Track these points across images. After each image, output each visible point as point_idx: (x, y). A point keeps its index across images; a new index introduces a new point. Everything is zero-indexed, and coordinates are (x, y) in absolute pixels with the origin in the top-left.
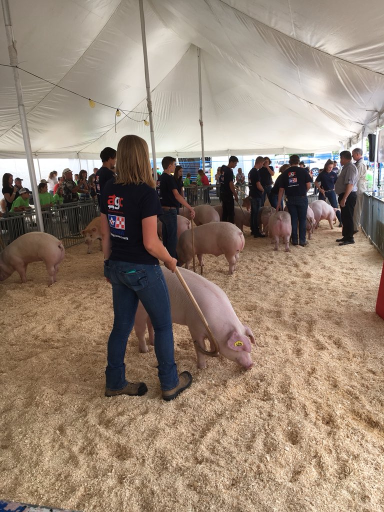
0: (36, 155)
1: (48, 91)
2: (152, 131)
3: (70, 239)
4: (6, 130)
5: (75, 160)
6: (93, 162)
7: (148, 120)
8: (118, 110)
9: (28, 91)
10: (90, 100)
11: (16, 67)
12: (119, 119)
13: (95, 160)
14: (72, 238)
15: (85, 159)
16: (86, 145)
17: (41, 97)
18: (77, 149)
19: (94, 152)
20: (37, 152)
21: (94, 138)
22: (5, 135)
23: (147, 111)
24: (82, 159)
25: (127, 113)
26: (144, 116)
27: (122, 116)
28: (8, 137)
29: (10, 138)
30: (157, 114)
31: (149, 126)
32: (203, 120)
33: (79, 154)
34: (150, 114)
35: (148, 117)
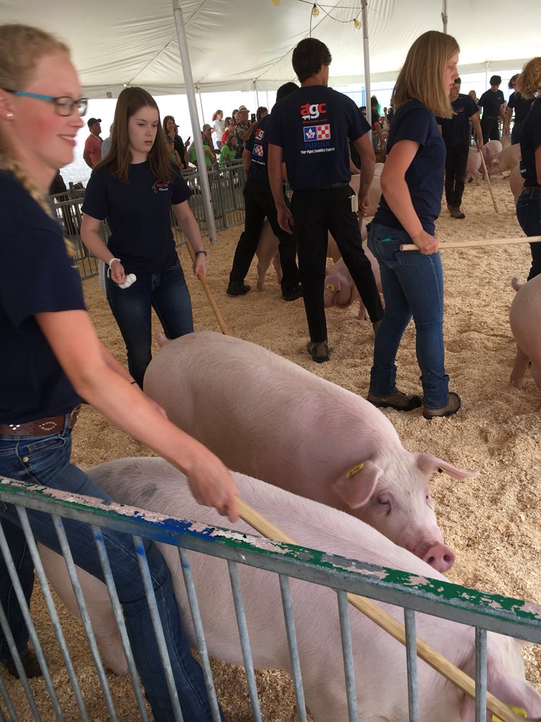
0: (198, 88)
2: (365, 37)
4: (157, 53)
7: (360, 19)
8: (315, 6)
12: (316, 20)
15: (263, 90)
16: (267, 68)
18: (253, 75)
19: (278, 78)
20: (199, 83)
21: (278, 56)
22: (156, 59)
24: (260, 90)
25: (328, 10)
26: (353, 11)
27: (322, 15)
28: (159, 63)
29: (162, 64)
30: (374, 8)
31: (362, 29)
32: (448, 14)
33: (257, 82)
34: (364, 8)
35: (361, 13)
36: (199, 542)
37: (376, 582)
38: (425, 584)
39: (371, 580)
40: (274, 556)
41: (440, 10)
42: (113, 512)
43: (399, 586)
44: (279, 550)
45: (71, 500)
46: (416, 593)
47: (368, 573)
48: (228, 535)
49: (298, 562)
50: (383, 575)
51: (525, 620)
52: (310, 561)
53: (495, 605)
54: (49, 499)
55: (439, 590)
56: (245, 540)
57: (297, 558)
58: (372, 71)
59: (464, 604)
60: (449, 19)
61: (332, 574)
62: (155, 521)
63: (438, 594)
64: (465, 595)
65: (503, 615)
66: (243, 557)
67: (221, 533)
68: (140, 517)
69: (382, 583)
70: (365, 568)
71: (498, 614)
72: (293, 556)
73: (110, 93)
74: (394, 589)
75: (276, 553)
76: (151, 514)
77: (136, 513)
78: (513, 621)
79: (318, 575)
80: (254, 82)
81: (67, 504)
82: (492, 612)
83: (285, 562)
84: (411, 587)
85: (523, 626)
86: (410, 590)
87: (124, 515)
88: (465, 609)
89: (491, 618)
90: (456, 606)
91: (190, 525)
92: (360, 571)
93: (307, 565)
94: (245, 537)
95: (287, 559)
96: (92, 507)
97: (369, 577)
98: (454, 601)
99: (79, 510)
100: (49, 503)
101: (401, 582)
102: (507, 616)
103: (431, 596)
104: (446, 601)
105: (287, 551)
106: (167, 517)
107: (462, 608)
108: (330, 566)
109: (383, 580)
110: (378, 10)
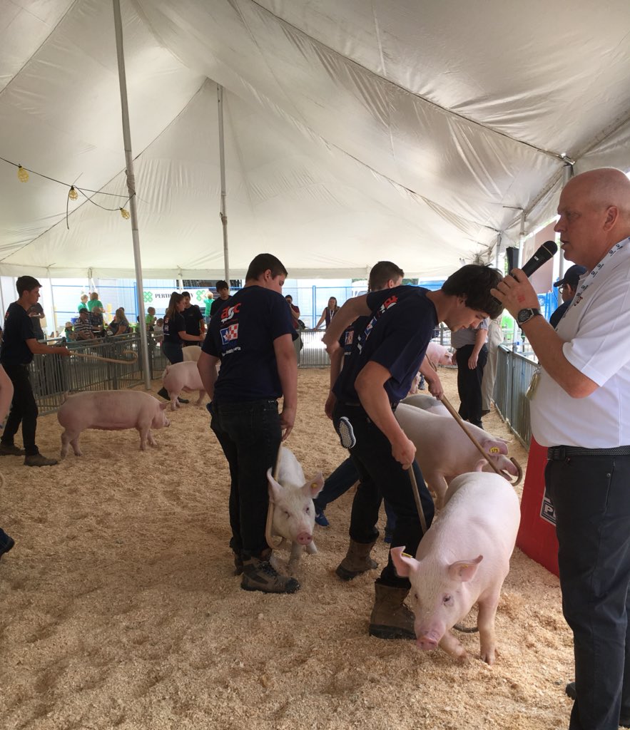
2: (135, 228)
7: (128, 209)
8: (72, 188)
10: (20, 167)
12: (74, 204)
15: (9, 275)
16: (13, 250)
21: (27, 238)
23: (126, 192)
24: (4, 275)
25: (89, 194)
26: (120, 200)
27: (81, 199)
30: (144, 199)
31: (130, 219)
32: (228, 214)
34: (131, 198)
35: (129, 203)
41: (219, 210)
58: (144, 265)
60: (229, 220)
110: (149, 201)
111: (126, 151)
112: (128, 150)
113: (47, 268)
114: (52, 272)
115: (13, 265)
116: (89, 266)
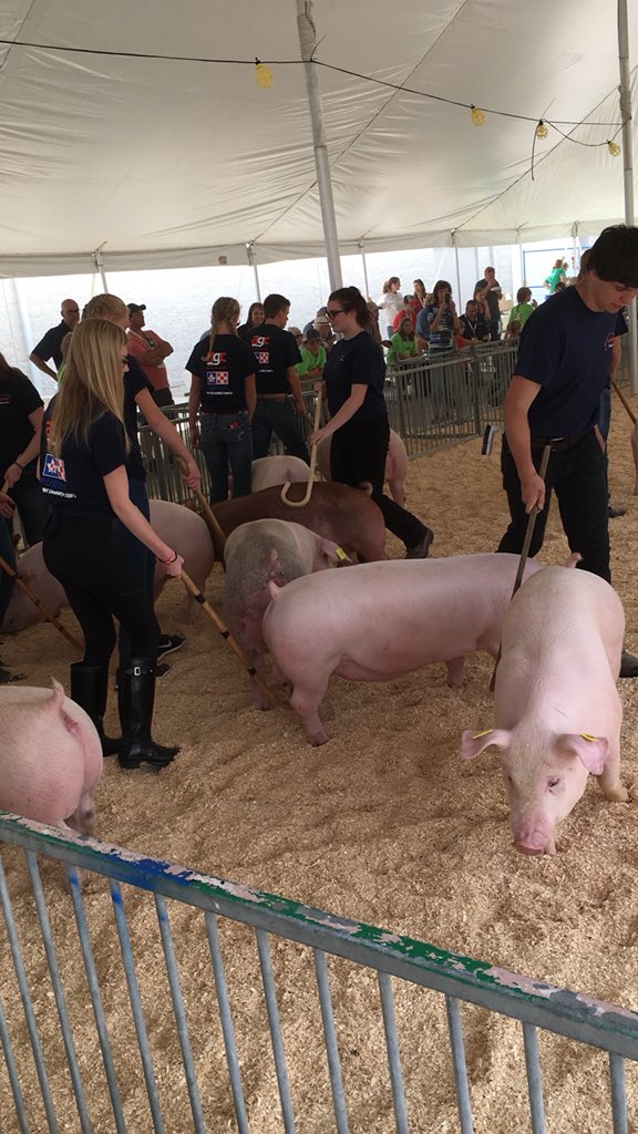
0: (360, 247)
1: (386, 95)
2: (628, 168)
3: (414, 440)
4: (296, 198)
5: (446, 249)
6: (491, 250)
7: (619, 141)
8: (541, 123)
9: (345, 102)
10: (473, 107)
11: (312, 61)
12: (544, 145)
13: (495, 248)
14: (419, 437)
15: (467, 246)
16: (473, 213)
17: (373, 111)
18: (452, 224)
19: (492, 227)
20: (362, 238)
21: (492, 194)
22: (296, 206)
23: (617, 117)
24: (461, 246)
25: (566, 130)
26: (608, 131)
27: (553, 137)
28: (300, 210)
29: (305, 213)
31: (621, 156)
33: (457, 235)
34: (626, 124)
35: (621, 131)
36: (174, 888)
37: (345, 937)
38: (395, 941)
39: (340, 935)
40: (247, 904)
42: (89, 848)
43: (367, 942)
44: (254, 898)
45: (46, 832)
46: (383, 950)
47: (340, 926)
48: (204, 880)
49: (271, 913)
50: (354, 930)
51: (484, 983)
52: (283, 912)
53: (460, 966)
54: (22, 831)
55: (408, 948)
56: (221, 886)
57: (270, 908)
59: (427, 964)
61: (303, 927)
62: (130, 860)
63: (404, 952)
64: (433, 955)
65: (463, 977)
66: (217, 906)
67: (198, 878)
68: (115, 855)
69: (351, 939)
70: (338, 922)
71: (459, 975)
72: (266, 906)
73: (225, 258)
74: (362, 944)
75: (250, 901)
76: (128, 853)
77: (113, 850)
78: (473, 984)
79: (290, 928)
80: (453, 234)
81: (40, 837)
82: (453, 972)
83: (257, 912)
84: (379, 943)
85: (482, 991)
86: (378, 946)
87: (99, 852)
88: (429, 969)
89: (453, 981)
90: (419, 966)
91: (167, 867)
92: (332, 925)
93: (279, 916)
94: (222, 883)
95: (261, 909)
96: (67, 842)
97: (338, 931)
98: (418, 960)
99: (52, 844)
100: (22, 834)
101: (371, 938)
102: (467, 978)
103: (396, 953)
104: (410, 959)
105: (262, 900)
106: (145, 857)
107: (425, 968)
108: (302, 917)
109: (353, 935)
111: (620, 58)
112: (624, 58)
113: (517, 230)
114: (523, 235)
115: (474, 231)
116: (573, 220)
